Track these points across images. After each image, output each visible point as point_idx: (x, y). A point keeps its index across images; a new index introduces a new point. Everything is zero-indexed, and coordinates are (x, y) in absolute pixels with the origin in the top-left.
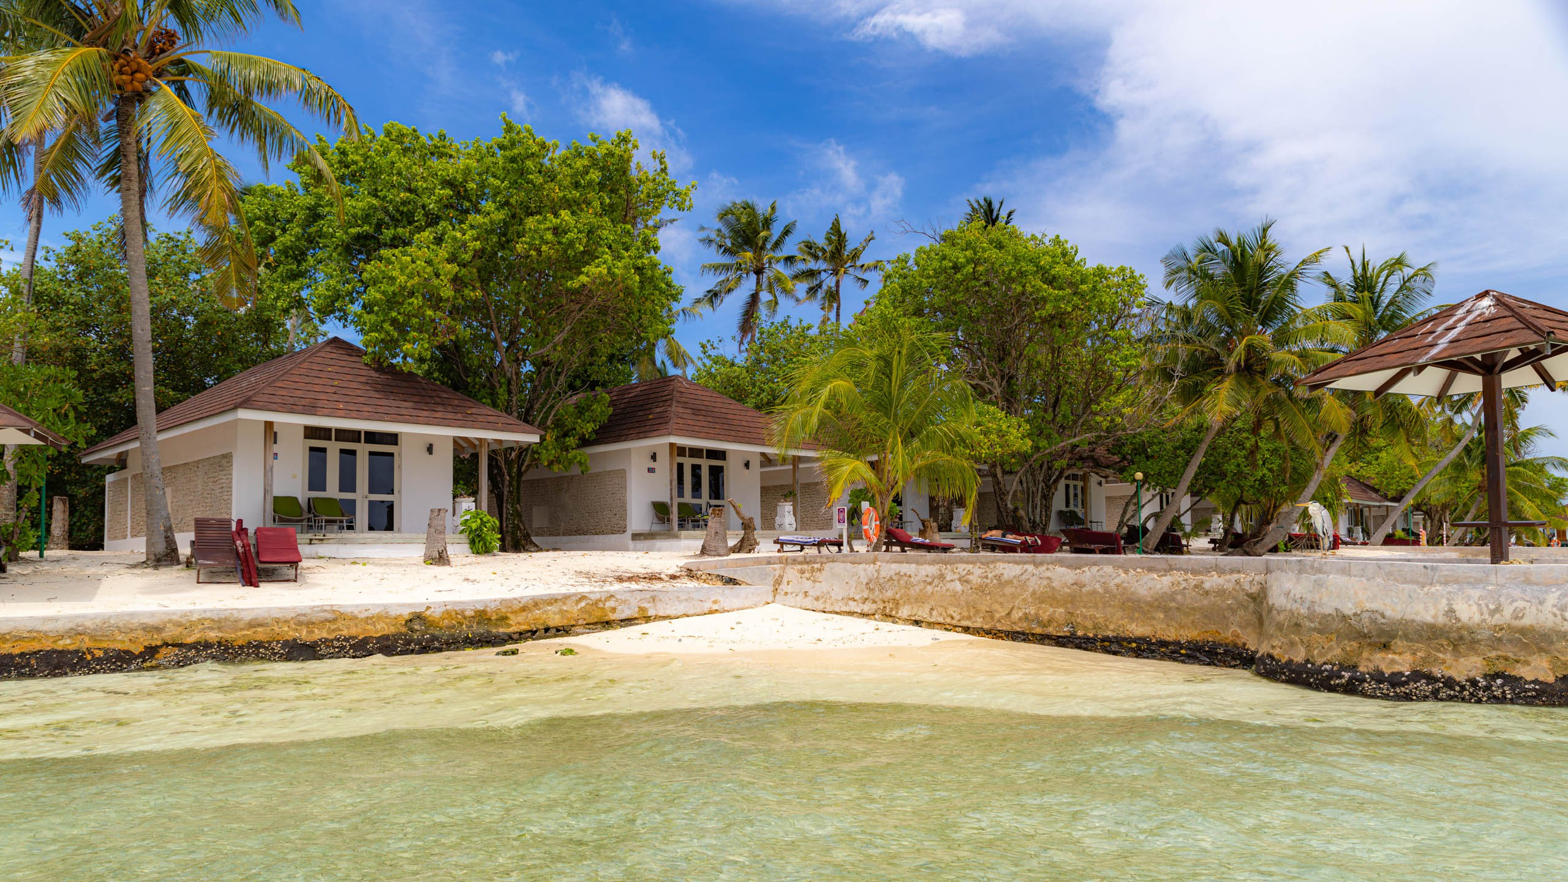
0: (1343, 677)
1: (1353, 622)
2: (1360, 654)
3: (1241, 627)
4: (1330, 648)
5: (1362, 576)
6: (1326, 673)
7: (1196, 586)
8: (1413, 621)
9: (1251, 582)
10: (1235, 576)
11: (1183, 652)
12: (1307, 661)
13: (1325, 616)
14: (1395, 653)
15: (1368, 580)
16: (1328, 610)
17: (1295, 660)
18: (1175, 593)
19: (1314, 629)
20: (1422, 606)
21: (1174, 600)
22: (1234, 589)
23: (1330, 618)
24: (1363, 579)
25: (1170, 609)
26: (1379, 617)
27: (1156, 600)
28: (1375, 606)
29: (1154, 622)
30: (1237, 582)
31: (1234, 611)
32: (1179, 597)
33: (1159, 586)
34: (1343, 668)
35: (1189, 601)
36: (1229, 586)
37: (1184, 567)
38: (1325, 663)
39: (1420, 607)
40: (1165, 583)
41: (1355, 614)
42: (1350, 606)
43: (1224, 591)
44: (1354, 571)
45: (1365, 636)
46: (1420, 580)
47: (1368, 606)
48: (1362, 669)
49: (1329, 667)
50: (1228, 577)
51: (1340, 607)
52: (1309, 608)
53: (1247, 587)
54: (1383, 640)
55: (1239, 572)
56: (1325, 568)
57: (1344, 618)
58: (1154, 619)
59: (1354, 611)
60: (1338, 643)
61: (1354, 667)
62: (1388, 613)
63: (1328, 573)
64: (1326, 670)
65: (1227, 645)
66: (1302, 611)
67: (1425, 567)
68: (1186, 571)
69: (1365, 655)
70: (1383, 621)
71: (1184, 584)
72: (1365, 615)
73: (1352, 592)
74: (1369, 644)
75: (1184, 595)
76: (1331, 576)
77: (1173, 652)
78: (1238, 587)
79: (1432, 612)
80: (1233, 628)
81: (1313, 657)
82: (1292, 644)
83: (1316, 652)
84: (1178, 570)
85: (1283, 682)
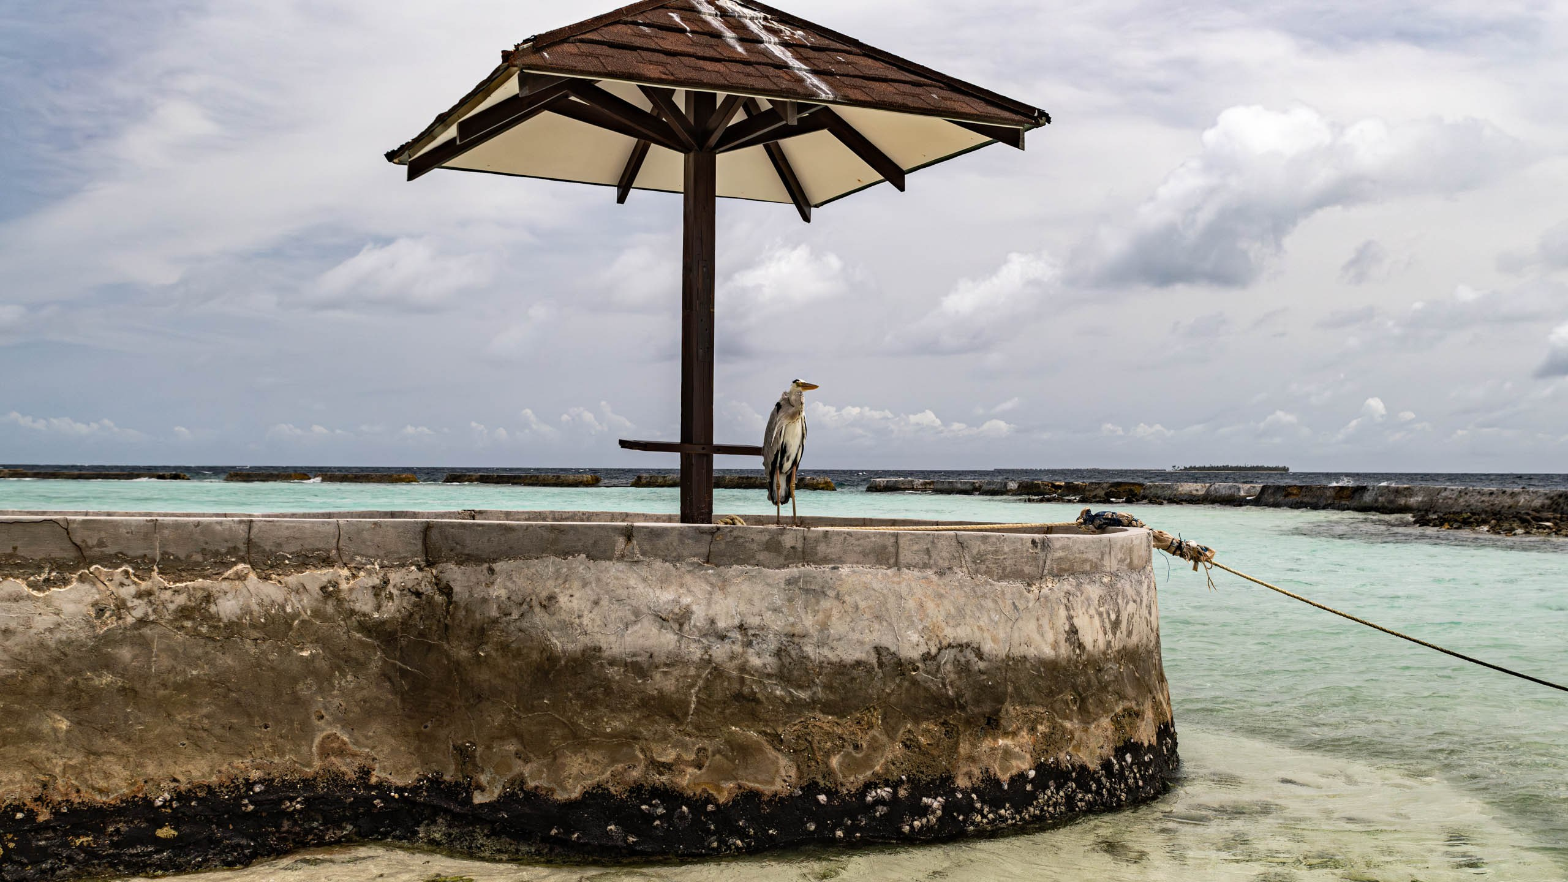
0: (926, 810)
1: (921, 675)
2: (954, 748)
3: (348, 724)
4: (875, 747)
5: (925, 566)
6: (881, 810)
7: (184, 613)
8: (1025, 658)
9: (377, 591)
10: (324, 575)
11: (165, 832)
12: (812, 788)
13: (841, 669)
14: (1006, 734)
15: (941, 574)
16: (851, 654)
17: (768, 790)
18: (108, 639)
19: (812, 705)
20: (1032, 625)
21: (107, 664)
22: (316, 613)
23: (859, 672)
24: (930, 573)
25: (96, 696)
26: (972, 657)
27: (38, 669)
28: (962, 633)
29: (36, 751)
30: (329, 592)
31: (324, 681)
32: (125, 653)
33: (43, 621)
34: (919, 788)
35: (165, 662)
36: (302, 605)
37: (137, 551)
38: (869, 786)
39: (1028, 627)
40: (69, 608)
41: (927, 657)
42: (915, 638)
43: (288, 621)
44: (906, 556)
45: (952, 704)
46: (1027, 569)
47: (951, 634)
48: (962, 782)
49: (885, 792)
50: (293, 579)
51: (888, 641)
52: (778, 653)
53: (364, 604)
54: (987, 708)
55: (327, 562)
56: (822, 549)
57: (900, 667)
58: (35, 737)
59: (923, 649)
60: (890, 732)
61: (943, 784)
62: (988, 647)
63: (836, 561)
64: (880, 801)
65: (308, 783)
66: (755, 661)
67: (1033, 542)
68: (142, 566)
69: (964, 748)
70: (982, 665)
71: (140, 609)
72: (947, 656)
73: (911, 604)
74: (968, 722)
75: (144, 644)
76: (845, 570)
77: (131, 840)
78: (330, 608)
79: (1050, 636)
80: (325, 729)
81: (829, 773)
82: (743, 751)
83: (835, 761)
84: (112, 561)
85: (739, 855)
